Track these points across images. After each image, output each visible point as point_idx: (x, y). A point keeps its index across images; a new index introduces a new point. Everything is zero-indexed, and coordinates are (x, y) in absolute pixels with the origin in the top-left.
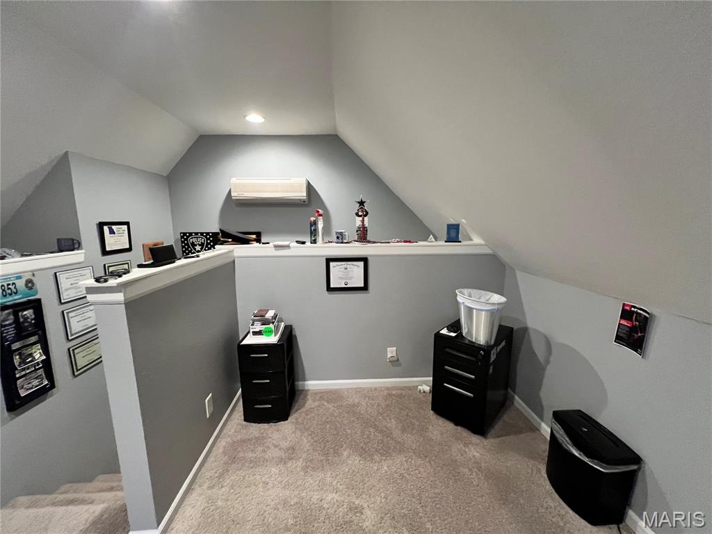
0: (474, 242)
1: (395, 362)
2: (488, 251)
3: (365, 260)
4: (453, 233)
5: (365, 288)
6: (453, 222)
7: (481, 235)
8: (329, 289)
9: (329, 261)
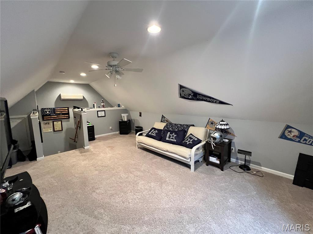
0: (123, 107)
1: (111, 129)
2: (125, 108)
3: (104, 111)
4: (119, 106)
5: (105, 116)
6: (119, 104)
7: (123, 106)
8: (98, 117)
9: (98, 111)
